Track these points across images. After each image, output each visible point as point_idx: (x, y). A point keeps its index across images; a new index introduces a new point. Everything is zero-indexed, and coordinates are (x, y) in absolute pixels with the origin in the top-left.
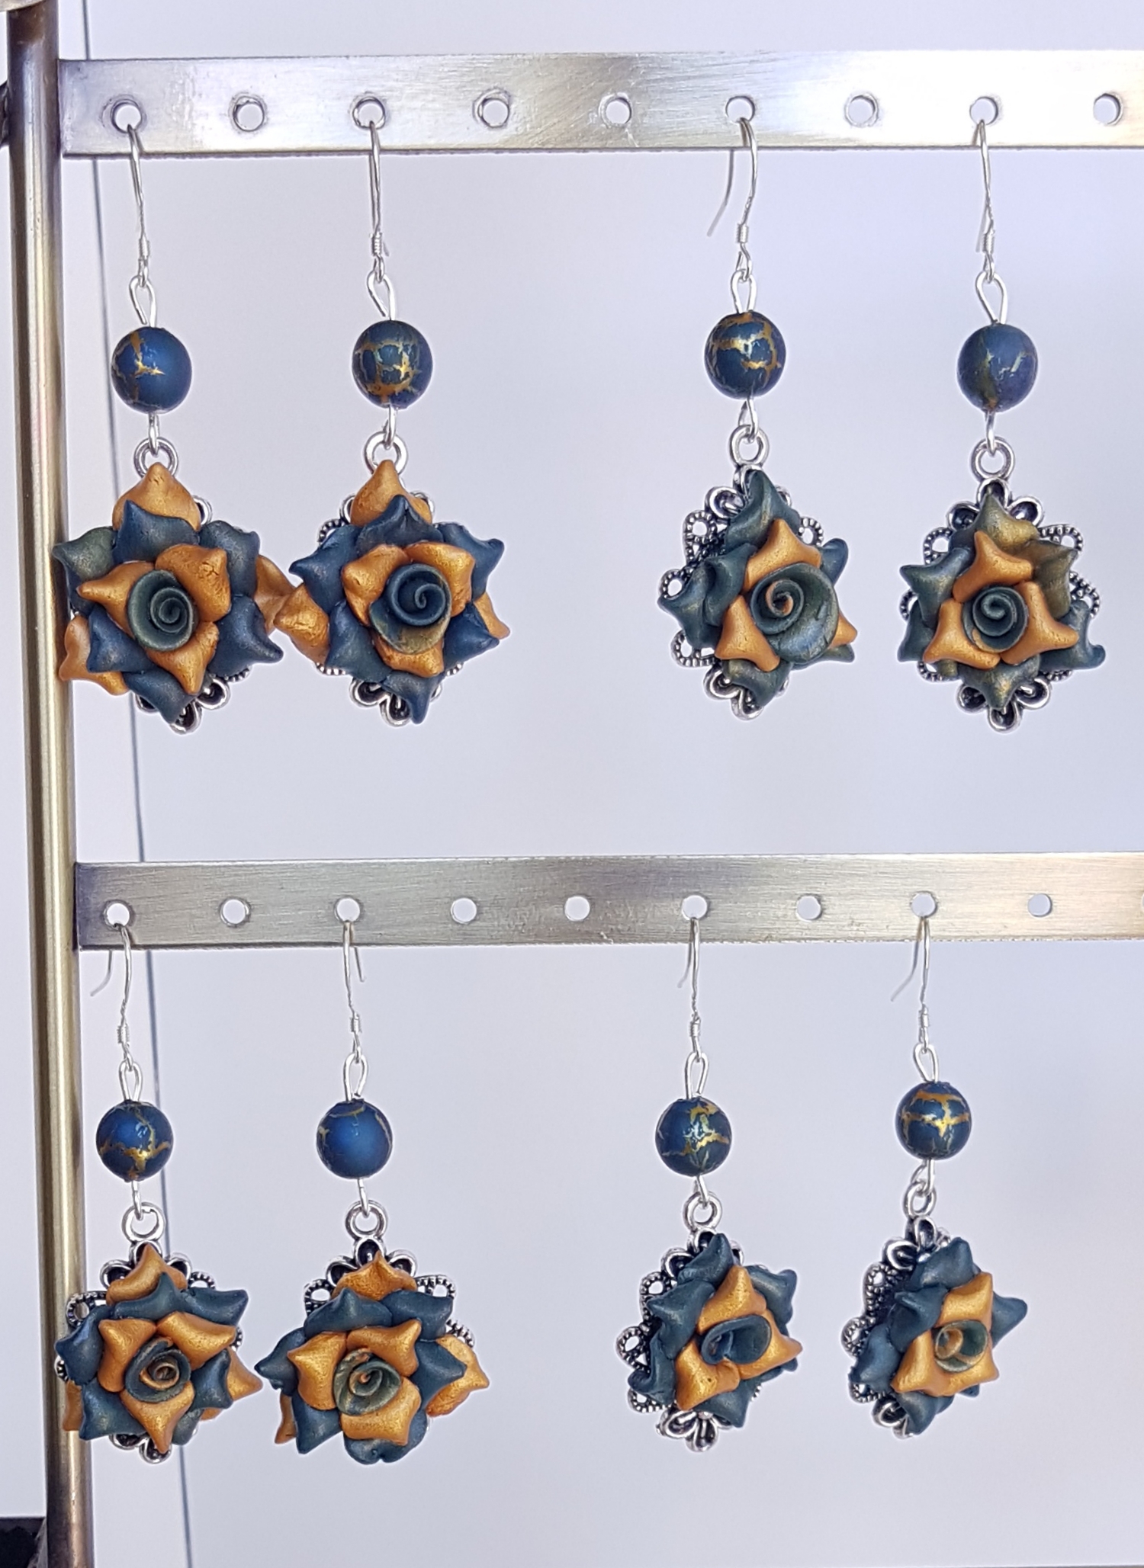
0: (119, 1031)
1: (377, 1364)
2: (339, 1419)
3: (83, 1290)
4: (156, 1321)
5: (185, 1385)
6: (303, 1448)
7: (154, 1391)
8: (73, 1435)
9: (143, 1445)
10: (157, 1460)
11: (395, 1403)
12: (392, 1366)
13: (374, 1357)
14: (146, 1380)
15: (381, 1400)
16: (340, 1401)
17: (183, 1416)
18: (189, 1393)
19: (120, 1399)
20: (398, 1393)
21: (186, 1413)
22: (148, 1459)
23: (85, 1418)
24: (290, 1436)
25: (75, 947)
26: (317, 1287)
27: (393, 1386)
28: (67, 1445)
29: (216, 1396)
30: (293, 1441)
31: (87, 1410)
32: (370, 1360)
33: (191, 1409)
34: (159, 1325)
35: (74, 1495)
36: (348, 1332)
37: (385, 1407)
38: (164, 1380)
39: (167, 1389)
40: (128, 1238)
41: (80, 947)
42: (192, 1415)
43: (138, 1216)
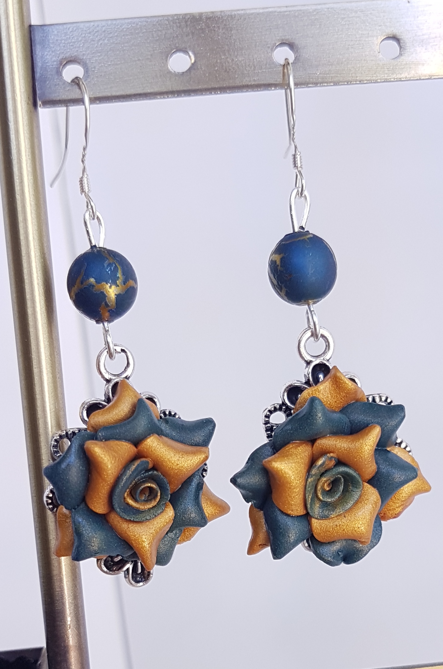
0: (81, 181)
1: (342, 469)
2: (310, 524)
3: (63, 429)
4: (137, 443)
5: (166, 505)
6: (277, 554)
7: (138, 511)
8: (65, 561)
9: (128, 570)
10: (141, 584)
11: (360, 505)
12: (356, 470)
13: (340, 463)
14: (130, 502)
15: (347, 503)
16: (311, 507)
17: (165, 537)
18: (169, 513)
19: (107, 522)
20: (360, 496)
21: (167, 534)
22: (133, 582)
23: (76, 540)
24: (263, 546)
25: (35, 105)
26: (275, 410)
27: (355, 490)
28: (60, 572)
29: (193, 515)
30: (269, 549)
31: (78, 533)
32: (335, 466)
33: (171, 530)
34: (139, 448)
35: (69, 619)
36: (313, 442)
37: (351, 509)
38: (147, 501)
39: (150, 509)
40: (103, 377)
41: (39, 103)
42: (171, 535)
43: (111, 356)
